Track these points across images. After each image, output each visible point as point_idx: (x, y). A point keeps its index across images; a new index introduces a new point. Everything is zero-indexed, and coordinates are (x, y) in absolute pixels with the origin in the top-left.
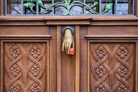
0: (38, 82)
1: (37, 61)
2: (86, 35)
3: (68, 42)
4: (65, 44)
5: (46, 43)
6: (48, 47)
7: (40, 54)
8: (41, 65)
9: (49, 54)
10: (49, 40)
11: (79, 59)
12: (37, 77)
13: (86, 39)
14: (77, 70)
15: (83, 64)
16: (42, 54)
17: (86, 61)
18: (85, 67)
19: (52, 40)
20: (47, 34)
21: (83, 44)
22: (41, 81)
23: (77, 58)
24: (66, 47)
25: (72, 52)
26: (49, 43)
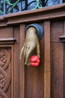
0: (4, 96)
1: (3, 70)
2: (62, 35)
3: (28, 47)
4: (24, 49)
5: (11, 48)
6: (12, 53)
7: (6, 62)
8: (7, 75)
9: (14, 63)
10: (13, 44)
11: (49, 73)
12: (3, 89)
13: (63, 42)
14: (47, 90)
15: (57, 82)
16: (8, 62)
17: (62, 76)
18: (60, 87)
19: (16, 44)
20: (11, 36)
21: (57, 49)
22: (7, 96)
23: (47, 72)
24: (24, 53)
25: (35, 62)
26: (14, 48)
